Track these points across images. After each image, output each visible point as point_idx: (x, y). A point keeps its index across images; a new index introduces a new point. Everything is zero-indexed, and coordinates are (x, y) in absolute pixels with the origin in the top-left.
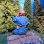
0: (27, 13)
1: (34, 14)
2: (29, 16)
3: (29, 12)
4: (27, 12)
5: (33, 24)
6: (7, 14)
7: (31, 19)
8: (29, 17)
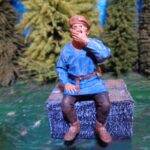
0: (118, 19)
1: (142, 24)
2: (124, 30)
3: (126, 17)
4: (120, 16)
5: (139, 56)
6: (59, 28)
7: (133, 39)
8: (124, 33)
